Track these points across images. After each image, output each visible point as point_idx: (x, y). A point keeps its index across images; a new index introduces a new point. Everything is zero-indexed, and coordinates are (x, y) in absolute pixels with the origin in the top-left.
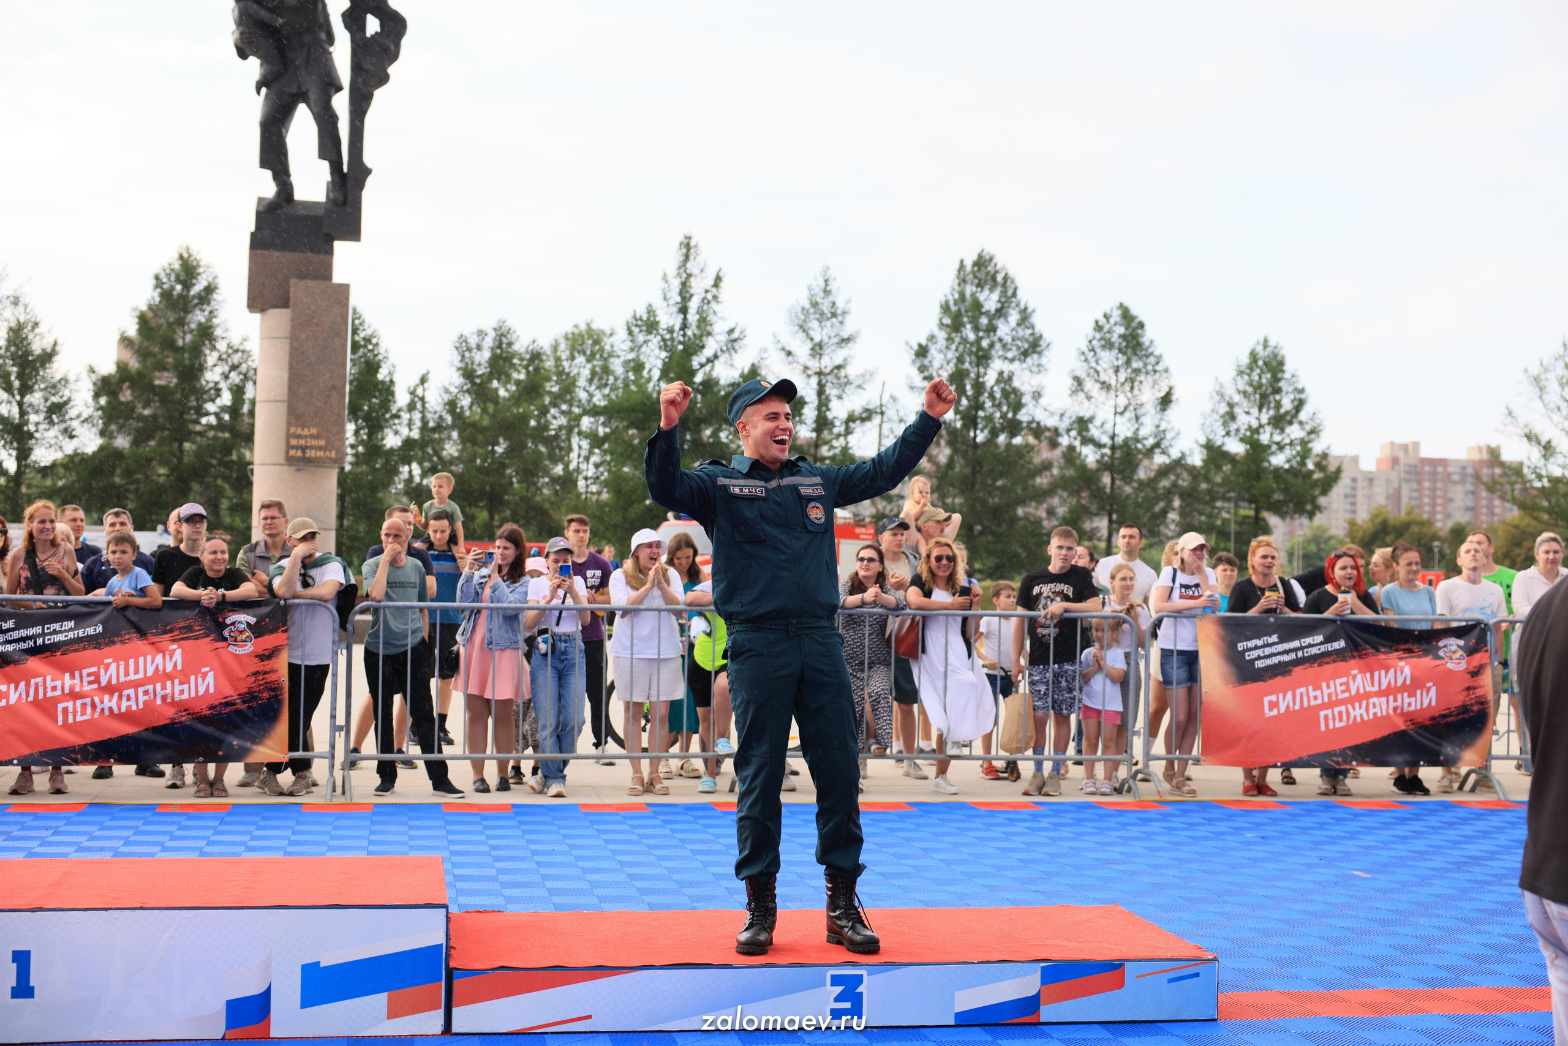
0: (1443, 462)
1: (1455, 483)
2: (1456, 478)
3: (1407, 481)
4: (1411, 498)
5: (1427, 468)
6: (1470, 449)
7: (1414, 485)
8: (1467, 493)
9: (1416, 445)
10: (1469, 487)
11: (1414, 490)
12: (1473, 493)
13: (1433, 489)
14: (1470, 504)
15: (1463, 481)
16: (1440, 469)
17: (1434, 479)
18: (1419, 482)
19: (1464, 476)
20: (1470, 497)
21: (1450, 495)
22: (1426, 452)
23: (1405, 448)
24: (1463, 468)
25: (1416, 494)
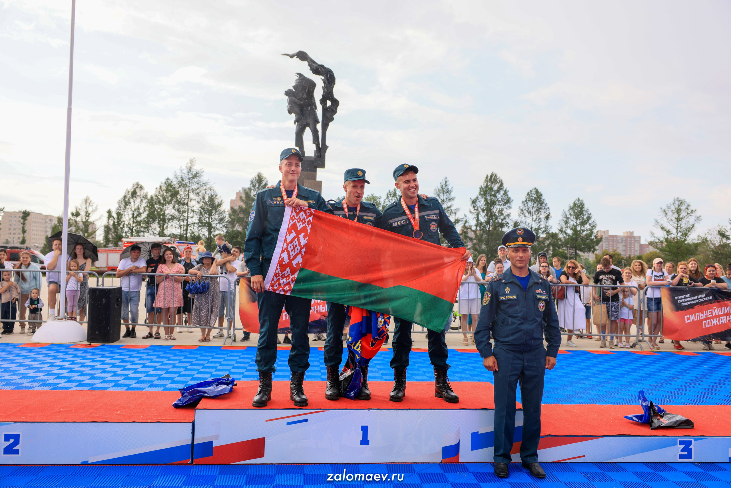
0: (616, 236)
1: (620, 243)
2: (620, 241)
3: (605, 242)
4: (606, 247)
5: (611, 238)
6: (624, 233)
7: (607, 243)
8: (623, 246)
9: (608, 231)
10: (624, 244)
11: (607, 245)
12: (625, 246)
13: (613, 244)
14: (624, 249)
15: (622, 242)
16: (615, 238)
17: (613, 242)
18: (609, 242)
19: (622, 241)
20: (624, 247)
21: (618, 246)
22: (611, 233)
23: (604, 232)
24: (622, 238)
25: (608, 246)
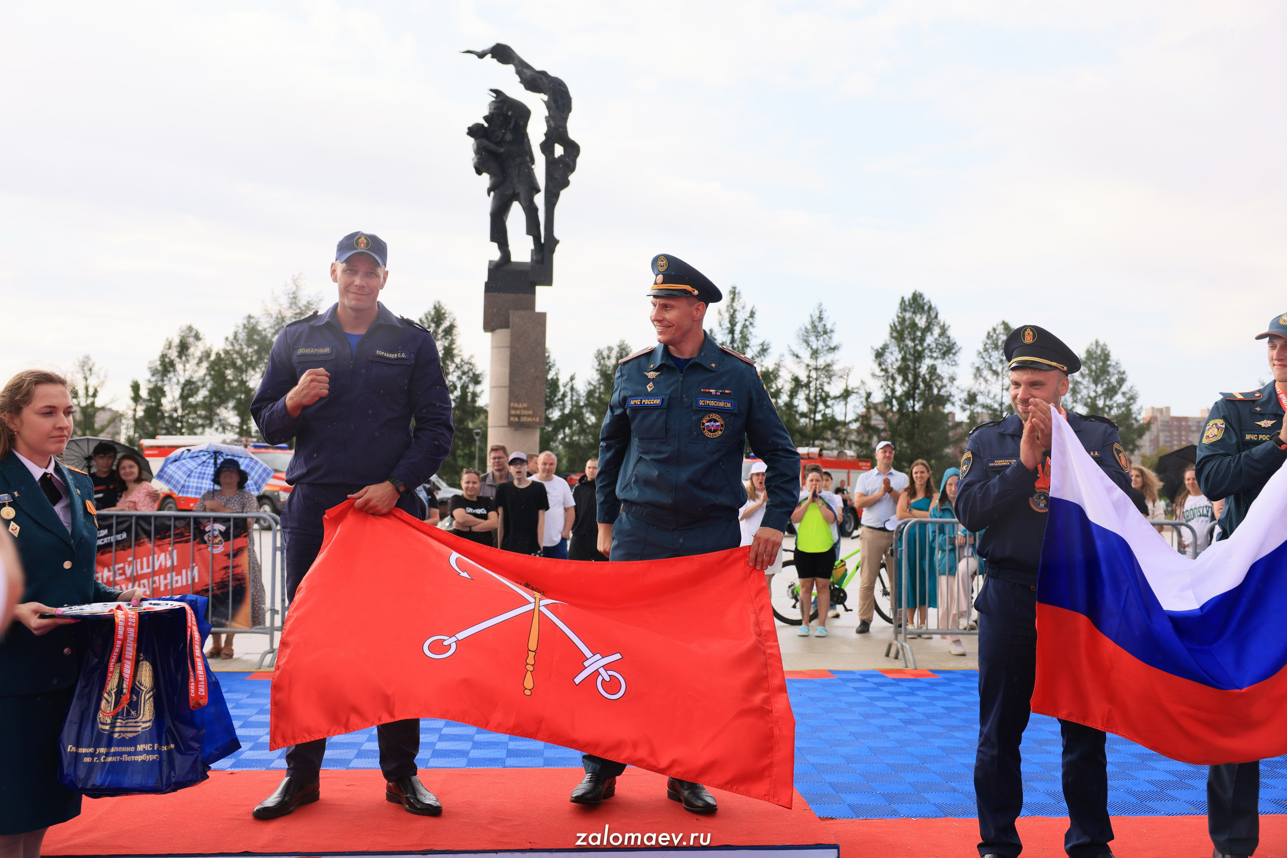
0: (1186, 419)
1: (1193, 432)
2: (1194, 428)
3: (1162, 431)
4: (1166, 442)
5: (1175, 423)
7: (1168, 434)
9: (1168, 409)
11: (1168, 437)
13: (1180, 436)
16: (1184, 423)
17: (1179, 428)
18: (1170, 431)
22: (1174, 413)
23: (1161, 411)
24: (1198, 422)
25: (1168, 439)
